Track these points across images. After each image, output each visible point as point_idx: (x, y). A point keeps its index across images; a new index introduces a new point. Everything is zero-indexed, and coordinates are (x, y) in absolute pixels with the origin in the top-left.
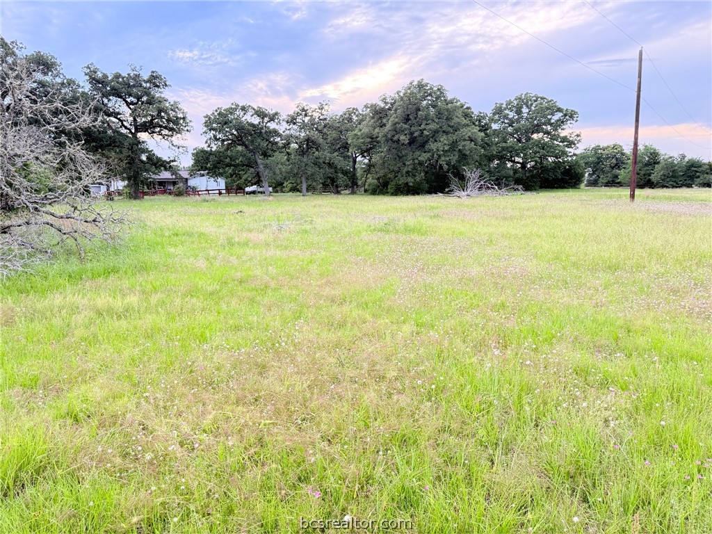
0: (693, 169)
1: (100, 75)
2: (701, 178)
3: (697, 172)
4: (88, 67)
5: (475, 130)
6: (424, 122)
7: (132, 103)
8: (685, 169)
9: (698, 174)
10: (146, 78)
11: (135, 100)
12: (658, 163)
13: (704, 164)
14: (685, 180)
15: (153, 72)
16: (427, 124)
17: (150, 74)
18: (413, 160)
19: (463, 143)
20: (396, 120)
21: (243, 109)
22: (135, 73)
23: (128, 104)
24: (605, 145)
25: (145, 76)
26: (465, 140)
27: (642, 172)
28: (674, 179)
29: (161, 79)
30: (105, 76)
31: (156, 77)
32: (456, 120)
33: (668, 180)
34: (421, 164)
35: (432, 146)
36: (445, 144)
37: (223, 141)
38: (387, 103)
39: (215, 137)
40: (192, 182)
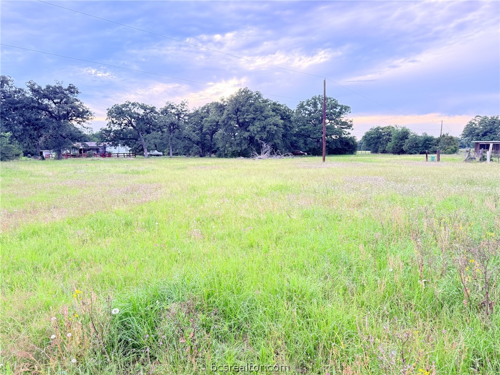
0: (427, 142)
1: (36, 87)
2: (432, 148)
3: (430, 144)
4: (30, 82)
5: (277, 119)
6: (246, 114)
7: (58, 103)
8: (422, 143)
9: (430, 145)
10: (66, 88)
11: (59, 101)
12: (408, 139)
13: (434, 139)
14: (423, 149)
15: (70, 85)
16: (247, 115)
17: (69, 86)
18: (240, 136)
19: (269, 127)
20: (229, 112)
21: (133, 104)
22: (59, 85)
23: (55, 103)
24: (384, 126)
25: (65, 86)
26: (271, 125)
27: (399, 144)
28: (416, 149)
29: (75, 89)
30: (40, 88)
31: (72, 88)
32: (266, 113)
33: (413, 149)
34: (245, 138)
35: (251, 128)
36: (258, 127)
37: (119, 124)
38: (224, 102)
39: (113, 121)
40: (108, 149)
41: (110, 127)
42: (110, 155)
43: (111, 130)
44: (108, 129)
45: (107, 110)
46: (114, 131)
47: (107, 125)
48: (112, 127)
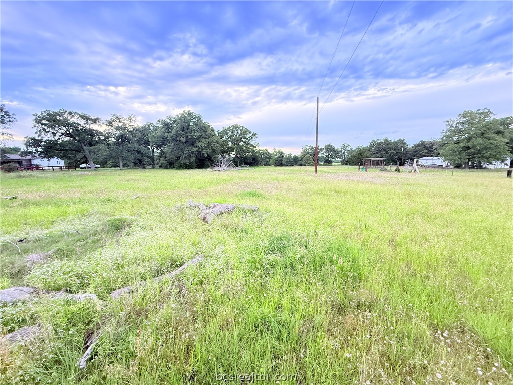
16: (194, 133)
18: (188, 151)
20: (178, 130)
21: (70, 114)
32: (208, 132)
35: (198, 144)
36: (205, 144)
37: (52, 133)
38: (171, 120)
39: (44, 130)
40: (35, 162)
41: (39, 136)
42: (37, 167)
43: (42, 140)
44: (37, 138)
45: (34, 115)
46: (45, 142)
47: (36, 133)
48: (43, 135)
